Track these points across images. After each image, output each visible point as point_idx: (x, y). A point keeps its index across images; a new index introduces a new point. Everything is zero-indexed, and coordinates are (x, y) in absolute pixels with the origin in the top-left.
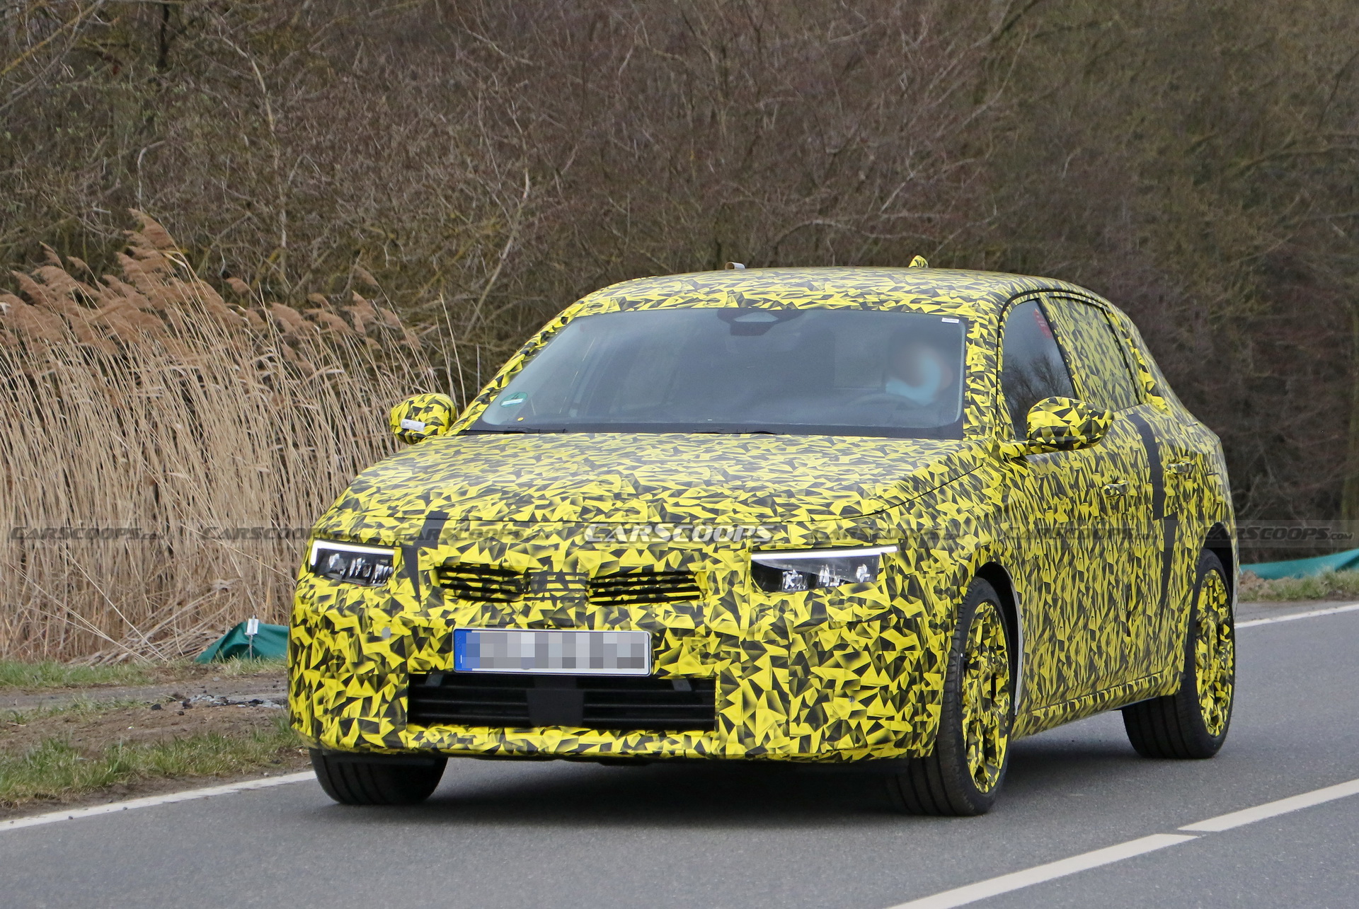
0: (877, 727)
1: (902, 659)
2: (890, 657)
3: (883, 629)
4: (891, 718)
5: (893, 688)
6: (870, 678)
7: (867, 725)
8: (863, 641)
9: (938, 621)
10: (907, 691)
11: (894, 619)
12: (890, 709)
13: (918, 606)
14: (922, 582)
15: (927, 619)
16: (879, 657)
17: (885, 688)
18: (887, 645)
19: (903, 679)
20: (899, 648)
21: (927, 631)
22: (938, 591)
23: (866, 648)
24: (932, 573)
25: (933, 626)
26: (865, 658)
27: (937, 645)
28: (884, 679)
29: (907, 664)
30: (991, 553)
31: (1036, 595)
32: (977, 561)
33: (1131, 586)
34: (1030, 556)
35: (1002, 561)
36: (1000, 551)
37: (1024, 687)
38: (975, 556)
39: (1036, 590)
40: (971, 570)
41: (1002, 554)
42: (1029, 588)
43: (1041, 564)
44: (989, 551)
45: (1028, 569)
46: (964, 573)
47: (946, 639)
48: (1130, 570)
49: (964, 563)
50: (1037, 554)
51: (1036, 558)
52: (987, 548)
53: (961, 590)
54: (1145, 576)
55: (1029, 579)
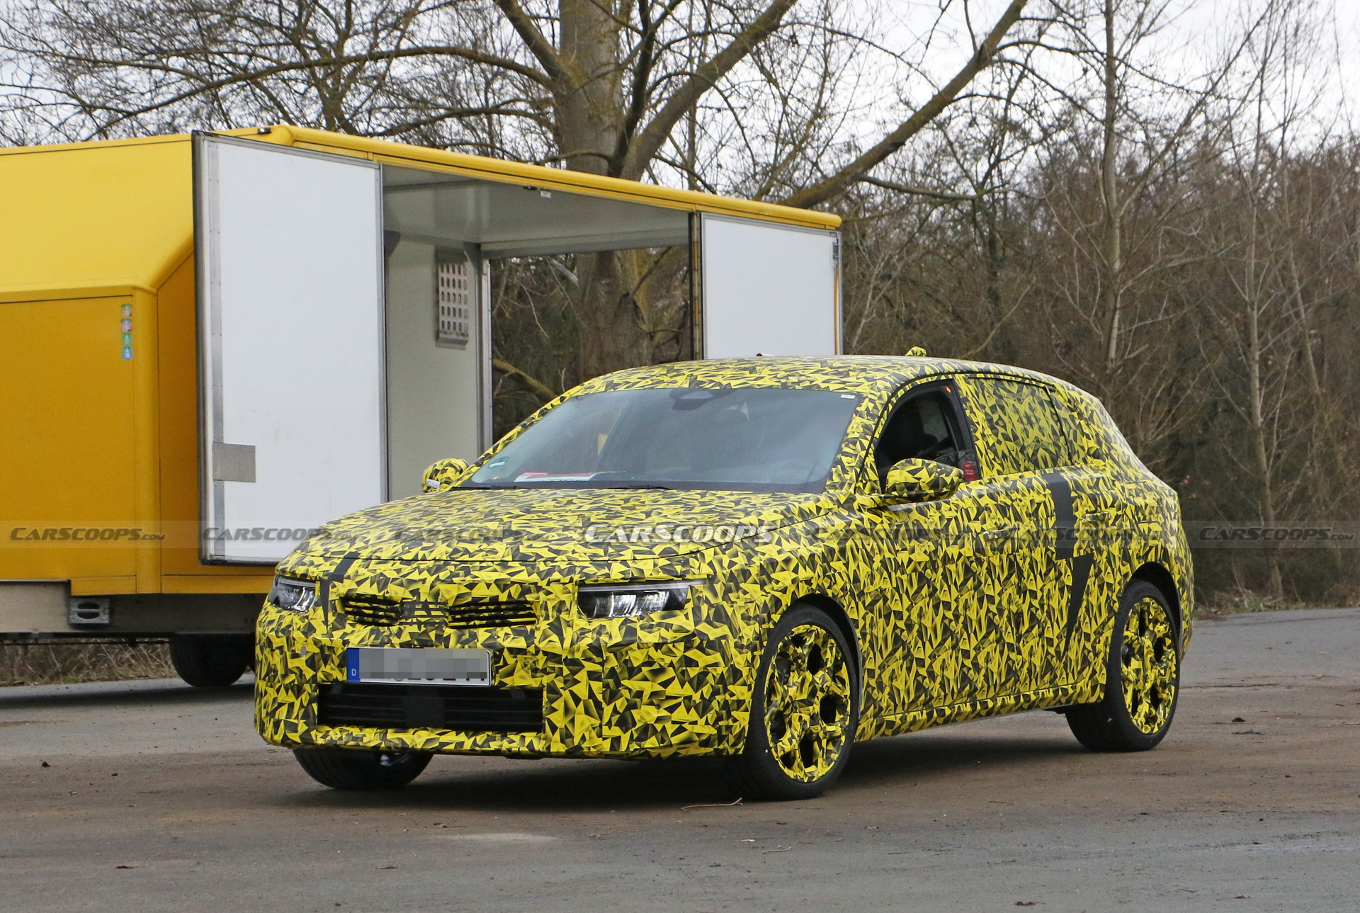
0: (681, 730)
1: (704, 674)
2: (693, 672)
3: (687, 649)
4: (695, 723)
5: (697, 697)
6: (674, 689)
7: (671, 728)
8: (668, 659)
9: (745, 642)
10: (710, 701)
11: (697, 641)
12: (693, 715)
13: (724, 630)
14: (729, 611)
15: (732, 641)
16: (683, 672)
17: (689, 698)
18: (691, 663)
19: (706, 690)
20: (701, 665)
21: (733, 651)
22: (746, 618)
23: (671, 665)
24: (741, 603)
25: (739, 647)
26: (671, 673)
27: (743, 662)
28: (688, 690)
29: (710, 678)
30: (814, 586)
31: (881, 621)
32: (794, 593)
33: (1022, 613)
34: (872, 589)
35: (830, 593)
36: (826, 585)
37: (869, 697)
38: (792, 588)
39: (880, 617)
40: (786, 600)
41: (830, 587)
42: (870, 615)
43: (889, 596)
44: (811, 584)
45: (868, 600)
46: (777, 602)
47: (753, 657)
48: (1021, 601)
49: (778, 594)
50: (884, 587)
51: (881, 591)
52: (808, 582)
53: (773, 616)
54: (1042, 605)
55: (870, 608)
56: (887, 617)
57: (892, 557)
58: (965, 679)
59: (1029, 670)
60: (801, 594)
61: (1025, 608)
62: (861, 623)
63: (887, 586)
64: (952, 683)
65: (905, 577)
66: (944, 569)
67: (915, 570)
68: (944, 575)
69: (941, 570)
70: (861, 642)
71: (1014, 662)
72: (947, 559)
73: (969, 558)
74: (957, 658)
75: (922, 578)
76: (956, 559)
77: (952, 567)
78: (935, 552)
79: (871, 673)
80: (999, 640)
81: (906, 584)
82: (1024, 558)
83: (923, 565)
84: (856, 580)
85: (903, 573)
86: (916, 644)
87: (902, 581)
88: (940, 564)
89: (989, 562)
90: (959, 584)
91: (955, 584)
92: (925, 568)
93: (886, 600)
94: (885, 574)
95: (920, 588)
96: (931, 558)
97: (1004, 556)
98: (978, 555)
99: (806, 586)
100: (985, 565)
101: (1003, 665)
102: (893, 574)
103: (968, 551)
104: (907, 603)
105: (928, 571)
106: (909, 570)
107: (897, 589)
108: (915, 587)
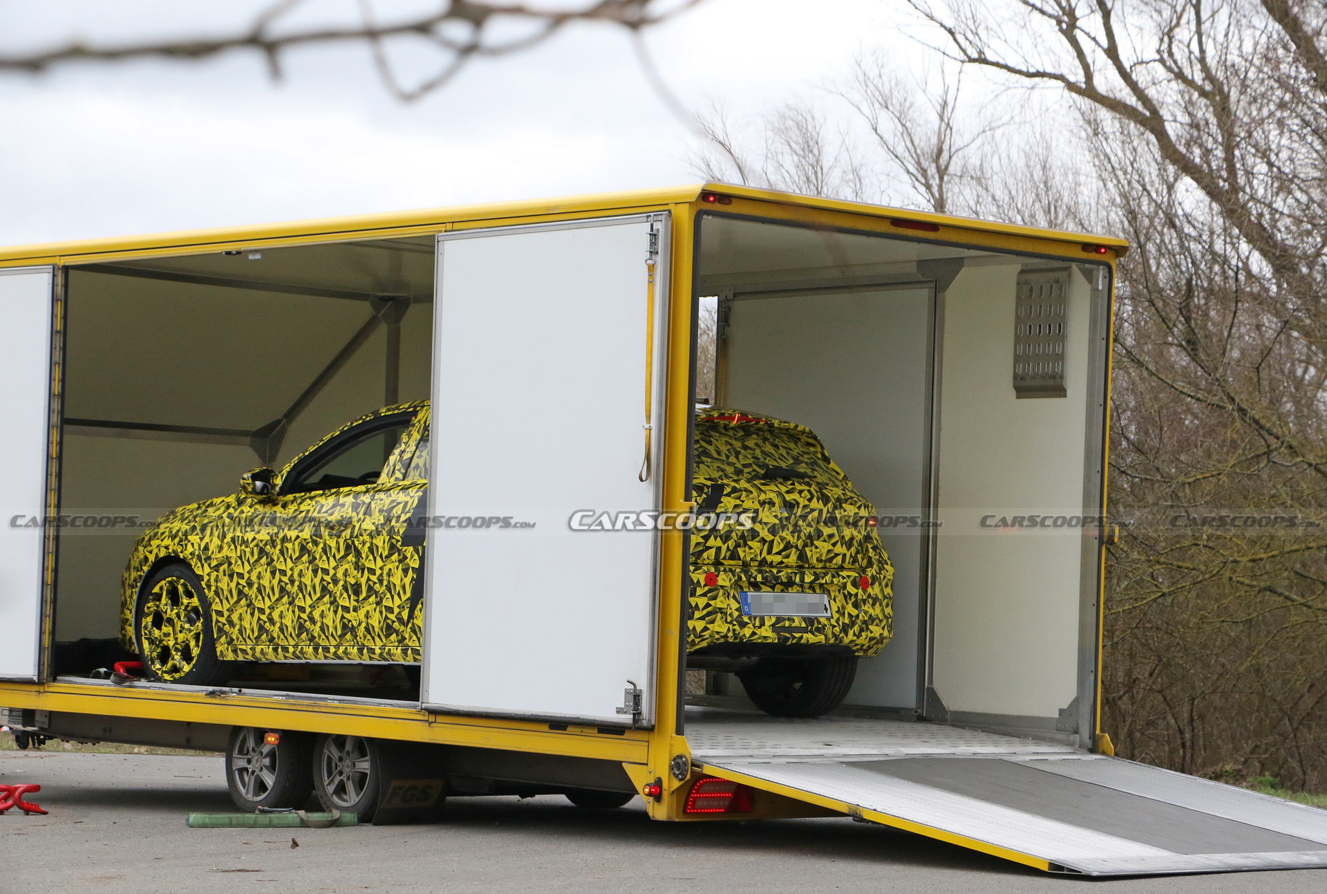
30: (170, 551)
31: (226, 579)
32: (157, 554)
33: (360, 585)
34: (219, 556)
35: (181, 556)
36: (179, 550)
37: (220, 630)
38: (155, 551)
39: (225, 575)
40: (152, 558)
41: (181, 552)
42: (215, 573)
43: (233, 562)
44: (168, 549)
45: (214, 563)
46: (146, 559)
47: (132, 592)
48: (359, 575)
49: (147, 554)
50: (229, 555)
51: (227, 558)
52: (167, 548)
53: (143, 568)
54: (381, 581)
55: (216, 568)
56: (231, 576)
57: (241, 535)
58: (302, 628)
59: (367, 629)
60: (162, 555)
61: (363, 581)
62: (206, 578)
63: (233, 555)
64: (290, 629)
65: (248, 550)
66: (282, 546)
67: (257, 545)
68: (282, 552)
69: (279, 547)
70: (206, 591)
71: (350, 621)
72: (285, 539)
73: (305, 540)
74: (293, 612)
75: (262, 552)
76: (293, 539)
77: (289, 545)
78: (277, 534)
79: (220, 613)
80: (333, 602)
81: (248, 555)
82: (364, 543)
83: (264, 542)
84: (206, 548)
85: (247, 547)
86: (256, 597)
87: (245, 552)
88: (279, 542)
89: (325, 544)
90: (294, 558)
91: (291, 558)
92: (266, 544)
93: (230, 564)
94: (233, 547)
95: (260, 558)
96: (272, 538)
97: (341, 541)
98: (314, 538)
99: (165, 550)
100: (321, 545)
101: (338, 621)
102: (239, 547)
103: (307, 533)
104: (247, 567)
105: (268, 547)
106: (252, 545)
107: (240, 558)
108: (256, 557)
